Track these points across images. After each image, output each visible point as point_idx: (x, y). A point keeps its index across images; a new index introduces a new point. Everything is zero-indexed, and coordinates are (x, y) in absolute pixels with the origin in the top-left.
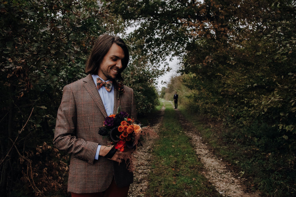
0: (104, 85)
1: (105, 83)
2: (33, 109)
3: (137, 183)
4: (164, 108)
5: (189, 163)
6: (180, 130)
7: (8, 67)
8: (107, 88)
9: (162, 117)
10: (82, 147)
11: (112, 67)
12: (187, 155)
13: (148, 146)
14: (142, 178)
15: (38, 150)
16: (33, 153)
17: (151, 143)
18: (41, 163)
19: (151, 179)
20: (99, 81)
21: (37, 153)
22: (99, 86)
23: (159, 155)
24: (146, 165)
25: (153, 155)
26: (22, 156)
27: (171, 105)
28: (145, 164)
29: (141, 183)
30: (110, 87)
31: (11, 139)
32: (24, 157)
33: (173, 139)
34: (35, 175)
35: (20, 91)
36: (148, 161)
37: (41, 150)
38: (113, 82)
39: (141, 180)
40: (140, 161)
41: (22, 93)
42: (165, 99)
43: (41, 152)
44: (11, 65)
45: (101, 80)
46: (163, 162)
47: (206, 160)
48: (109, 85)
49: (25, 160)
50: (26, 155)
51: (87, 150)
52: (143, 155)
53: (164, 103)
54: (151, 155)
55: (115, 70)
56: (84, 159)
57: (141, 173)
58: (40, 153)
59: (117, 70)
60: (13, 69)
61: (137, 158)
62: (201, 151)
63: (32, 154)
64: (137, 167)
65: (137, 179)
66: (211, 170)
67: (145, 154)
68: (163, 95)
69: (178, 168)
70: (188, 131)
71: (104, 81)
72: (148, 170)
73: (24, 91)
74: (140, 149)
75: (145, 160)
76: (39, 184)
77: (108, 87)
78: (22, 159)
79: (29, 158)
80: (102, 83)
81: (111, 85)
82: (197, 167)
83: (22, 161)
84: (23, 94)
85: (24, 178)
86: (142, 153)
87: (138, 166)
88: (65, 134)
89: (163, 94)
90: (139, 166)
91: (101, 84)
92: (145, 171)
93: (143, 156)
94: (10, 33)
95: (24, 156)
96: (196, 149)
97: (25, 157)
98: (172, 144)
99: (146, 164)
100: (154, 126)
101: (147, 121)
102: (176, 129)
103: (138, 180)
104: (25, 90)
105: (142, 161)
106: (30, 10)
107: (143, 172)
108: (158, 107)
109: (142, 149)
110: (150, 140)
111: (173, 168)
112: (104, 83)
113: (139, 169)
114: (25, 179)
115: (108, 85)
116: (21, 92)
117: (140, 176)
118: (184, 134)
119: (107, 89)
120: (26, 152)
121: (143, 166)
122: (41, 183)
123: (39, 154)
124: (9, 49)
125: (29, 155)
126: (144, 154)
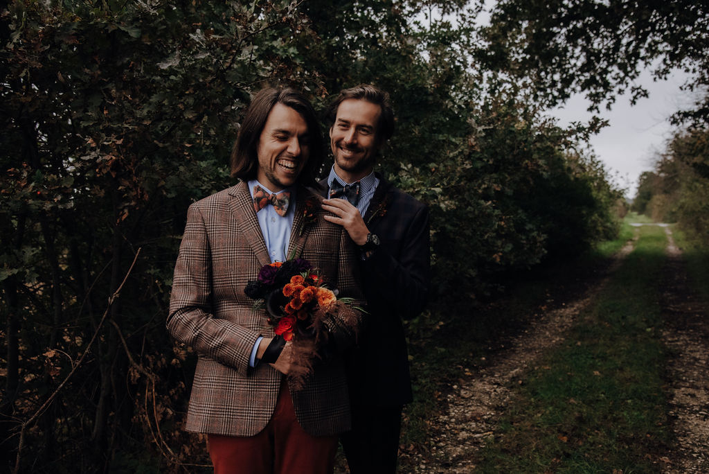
0: (270, 202)
1: (274, 197)
2: (139, 251)
3: (441, 466)
4: (628, 249)
5: (624, 425)
6: (645, 325)
7: (87, 158)
8: (278, 209)
9: (606, 280)
10: (224, 337)
11: (279, 155)
12: (629, 401)
13: (516, 368)
14: (463, 454)
15: (177, 353)
16: (164, 360)
17: (531, 358)
18: (183, 386)
19: (485, 460)
20: (260, 194)
21: (174, 360)
22: (258, 203)
23: (534, 393)
24: (487, 421)
25: (520, 393)
26: (135, 364)
27: (661, 238)
28: (485, 417)
29: (456, 467)
30: (286, 206)
31: (114, 323)
32: (140, 367)
33: (608, 352)
34: (165, 414)
35: (121, 208)
36: (497, 408)
37: (183, 352)
38: (290, 195)
39: (460, 458)
40: (473, 408)
41: (126, 211)
42: (649, 216)
43: (184, 359)
44: (93, 153)
45: (263, 190)
46: (539, 415)
47: (697, 425)
48: (281, 202)
49: (141, 374)
50: (146, 363)
51: (234, 345)
52: (488, 393)
53: (637, 230)
54: (512, 394)
55: (289, 160)
56: (229, 364)
57: (463, 442)
58: (181, 361)
59: (292, 161)
60: (98, 161)
61: (466, 399)
62: (693, 396)
63: (162, 362)
64: (458, 422)
65: (447, 454)
66: (695, 455)
67: (498, 390)
68: (644, 201)
69: (580, 436)
70: (678, 329)
71: (271, 193)
72: (488, 433)
73: (129, 207)
74: (487, 375)
75: (488, 406)
76: (175, 435)
77: (280, 206)
78: (135, 370)
79: (154, 370)
80: (264, 197)
81: (287, 201)
82: (646, 440)
83: (135, 376)
84: (127, 213)
85: (139, 417)
86: (487, 388)
87: (462, 422)
88: (188, 306)
89: (644, 198)
90: (466, 421)
91: (263, 200)
92: (478, 435)
93: (490, 395)
94: (96, 76)
95: (141, 365)
96: (679, 388)
97: (144, 367)
98: (593, 367)
99: (489, 418)
100: (565, 307)
101: (547, 290)
102: (631, 319)
103: (448, 458)
104: (133, 203)
105: (480, 410)
106: (132, 24)
107: (470, 438)
108: (605, 247)
109: (492, 375)
110: (529, 351)
111: (565, 434)
112: (270, 198)
113: (463, 429)
114: (142, 420)
115: (279, 201)
116: (123, 210)
117: (459, 449)
118: (657, 336)
119: (278, 211)
120: (147, 356)
121: (476, 421)
122: (177, 433)
123: (178, 362)
124: (94, 115)
125: (155, 364)
126: (492, 390)
